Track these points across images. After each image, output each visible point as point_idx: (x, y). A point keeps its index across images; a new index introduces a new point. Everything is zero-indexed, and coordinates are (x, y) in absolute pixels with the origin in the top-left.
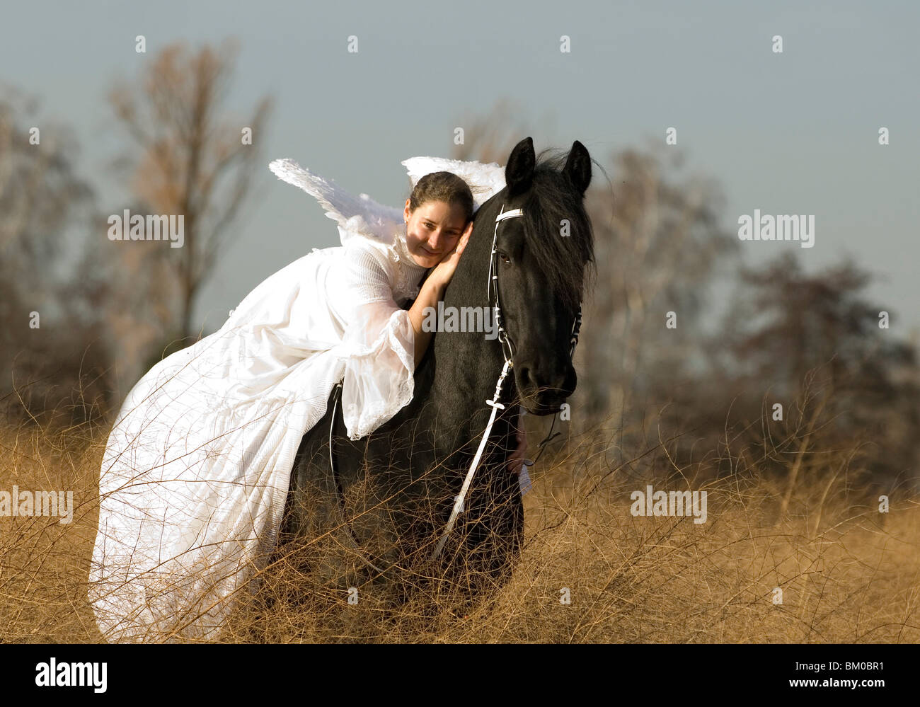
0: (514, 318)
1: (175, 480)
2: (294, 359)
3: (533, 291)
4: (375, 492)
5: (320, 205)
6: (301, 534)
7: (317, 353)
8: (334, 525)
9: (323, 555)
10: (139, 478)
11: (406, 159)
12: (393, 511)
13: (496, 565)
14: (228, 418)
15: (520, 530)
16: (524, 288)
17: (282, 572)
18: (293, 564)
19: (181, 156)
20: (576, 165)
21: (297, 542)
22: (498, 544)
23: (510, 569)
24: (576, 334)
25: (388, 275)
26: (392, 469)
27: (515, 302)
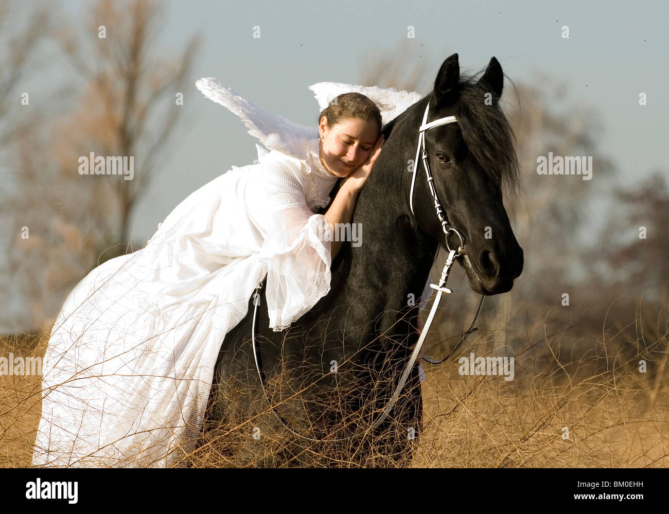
1: (113, 375)
2: (216, 265)
4: (290, 384)
5: (243, 124)
6: (225, 421)
7: (237, 260)
8: (255, 414)
9: (244, 441)
10: (81, 372)
11: (313, 84)
12: (306, 401)
13: (398, 449)
14: (158, 319)
15: (419, 418)
17: (207, 455)
18: (218, 448)
19: (120, 87)
21: (220, 428)
22: (400, 431)
23: (411, 453)
25: (302, 184)
26: (305, 364)
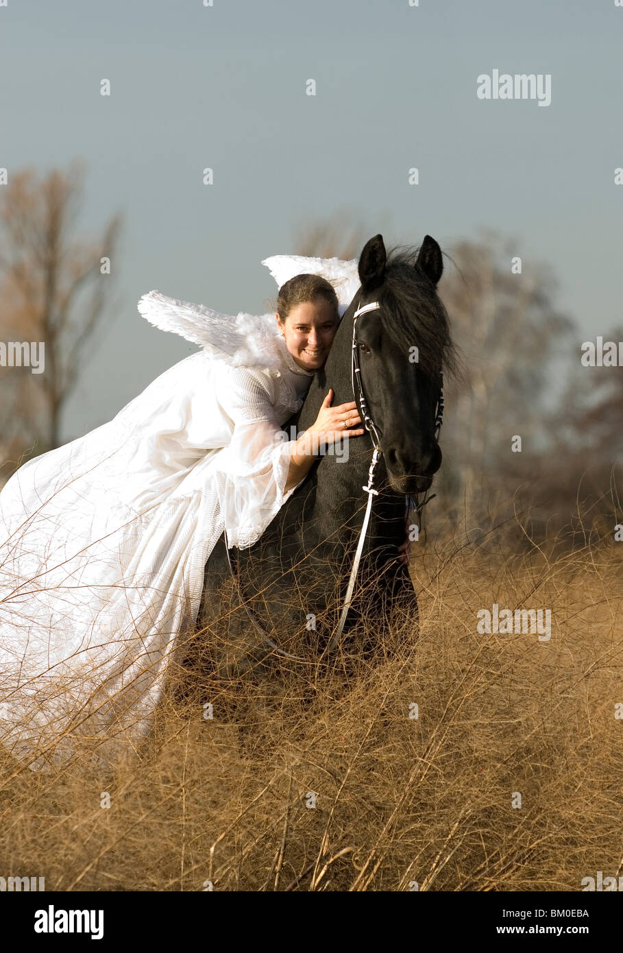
0: (379, 404)
1: (58, 587)
3: (394, 377)
7: (211, 452)
10: (23, 587)
11: (266, 259)
13: (368, 647)
16: (385, 375)
19: (38, 277)
20: (427, 258)
22: (369, 627)
24: (440, 417)
27: (378, 391)
